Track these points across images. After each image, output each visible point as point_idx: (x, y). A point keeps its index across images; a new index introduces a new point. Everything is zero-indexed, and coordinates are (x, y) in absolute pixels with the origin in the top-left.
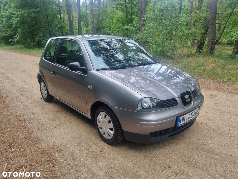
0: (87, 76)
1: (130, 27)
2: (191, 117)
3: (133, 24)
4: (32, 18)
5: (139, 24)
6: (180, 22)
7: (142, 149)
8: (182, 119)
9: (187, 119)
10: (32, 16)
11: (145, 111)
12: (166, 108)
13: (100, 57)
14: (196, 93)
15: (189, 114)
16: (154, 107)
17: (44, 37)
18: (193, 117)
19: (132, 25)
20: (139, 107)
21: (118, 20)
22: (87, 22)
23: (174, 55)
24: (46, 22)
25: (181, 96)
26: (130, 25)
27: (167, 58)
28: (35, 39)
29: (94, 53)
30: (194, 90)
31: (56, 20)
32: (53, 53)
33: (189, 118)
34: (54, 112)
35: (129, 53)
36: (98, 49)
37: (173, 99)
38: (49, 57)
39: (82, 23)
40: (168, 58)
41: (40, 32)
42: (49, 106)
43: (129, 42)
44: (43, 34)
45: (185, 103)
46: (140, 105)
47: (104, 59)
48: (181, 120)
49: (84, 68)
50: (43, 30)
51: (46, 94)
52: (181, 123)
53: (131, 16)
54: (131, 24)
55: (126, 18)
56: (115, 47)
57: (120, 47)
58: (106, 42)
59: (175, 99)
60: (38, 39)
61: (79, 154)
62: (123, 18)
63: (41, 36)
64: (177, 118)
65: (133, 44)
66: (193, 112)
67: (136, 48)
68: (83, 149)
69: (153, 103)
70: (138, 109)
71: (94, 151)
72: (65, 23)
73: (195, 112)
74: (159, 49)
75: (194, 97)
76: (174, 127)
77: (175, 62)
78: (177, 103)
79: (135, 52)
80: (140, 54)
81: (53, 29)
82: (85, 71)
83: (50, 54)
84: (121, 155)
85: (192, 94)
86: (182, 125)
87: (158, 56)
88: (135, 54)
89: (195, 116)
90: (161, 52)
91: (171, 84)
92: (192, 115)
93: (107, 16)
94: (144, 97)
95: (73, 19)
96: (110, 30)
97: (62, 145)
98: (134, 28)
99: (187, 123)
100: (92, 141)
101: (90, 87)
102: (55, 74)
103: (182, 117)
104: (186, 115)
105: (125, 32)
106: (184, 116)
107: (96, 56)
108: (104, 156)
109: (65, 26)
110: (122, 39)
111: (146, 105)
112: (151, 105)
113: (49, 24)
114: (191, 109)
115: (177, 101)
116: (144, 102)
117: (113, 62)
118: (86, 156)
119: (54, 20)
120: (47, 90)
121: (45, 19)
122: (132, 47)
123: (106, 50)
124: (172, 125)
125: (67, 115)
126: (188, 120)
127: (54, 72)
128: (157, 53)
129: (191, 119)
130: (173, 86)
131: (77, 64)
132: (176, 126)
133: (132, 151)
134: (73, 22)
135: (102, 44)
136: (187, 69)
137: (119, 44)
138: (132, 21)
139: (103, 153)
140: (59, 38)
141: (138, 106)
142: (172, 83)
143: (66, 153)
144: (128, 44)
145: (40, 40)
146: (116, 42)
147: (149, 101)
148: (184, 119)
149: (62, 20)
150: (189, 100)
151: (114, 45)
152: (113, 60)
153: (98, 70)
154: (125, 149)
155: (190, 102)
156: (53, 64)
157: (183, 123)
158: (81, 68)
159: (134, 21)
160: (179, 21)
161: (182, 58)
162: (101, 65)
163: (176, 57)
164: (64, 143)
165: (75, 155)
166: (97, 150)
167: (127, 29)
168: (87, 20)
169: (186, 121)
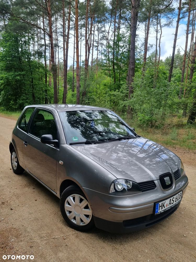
0: (59, 150)
1: (118, 93)
2: (172, 203)
3: (121, 90)
4: (17, 81)
5: (127, 91)
6: (170, 91)
7: (112, 239)
8: (161, 205)
9: (167, 205)
10: (17, 78)
11: (119, 194)
12: (143, 191)
13: (78, 130)
14: (178, 174)
15: (170, 199)
16: (129, 190)
17: (27, 100)
18: (175, 203)
19: (119, 91)
20: (112, 190)
21: (105, 85)
22: (73, 86)
23: (163, 125)
24: (30, 85)
25: (160, 178)
26: (117, 90)
27: (155, 128)
28: (17, 102)
29: (70, 125)
30: (177, 170)
31: (41, 83)
32: (28, 121)
33: (169, 204)
34: (21, 185)
35: (110, 125)
36: (78, 119)
37: (151, 182)
38: (24, 124)
39: (68, 86)
40: (157, 127)
41: (24, 95)
42: (18, 179)
43: (110, 114)
44: (26, 97)
45: (165, 186)
46: (112, 187)
47: (82, 132)
48: (160, 207)
49: (57, 141)
50: (26, 93)
51: (16, 166)
52: (160, 210)
53: (119, 82)
54: (119, 89)
55: (114, 84)
56: (96, 119)
57: (101, 118)
58: (87, 113)
59: (154, 182)
60: (21, 102)
61: (39, 241)
62: (111, 83)
63: (24, 99)
64: (156, 204)
65: (115, 116)
66: (175, 197)
67: (118, 120)
68: (44, 235)
69: (128, 185)
70: (110, 192)
71: (56, 237)
72: (51, 86)
73: (177, 197)
74: (147, 118)
75: (175, 180)
76: (152, 214)
77: (163, 133)
78: (156, 186)
79: (117, 124)
80: (121, 127)
81: (38, 92)
82: (58, 145)
83: (25, 122)
84: (87, 245)
85: (174, 176)
86: (162, 212)
87: (145, 126)
88: (116, 127)
89: (177, 201)
90: (149, 121)
91: (153, 163)
92: (173, 201)
93: (94, 81)
94: (117, 179)
95: (59, 83)
96: (96, 96)
97: (22, 227)
98: (122, 94)
99: (167, 209)
100: (56, 225)
101: (61, 162)
102: (27, 145)
103: (161, 203)
104: (166, 201)
105: (112, 97)
106: (164, 202)
107: (72, 127)
108: (66, 245)
109: (49, 90)
110: (104, 111)
111: (120, 187)
112: (126, 188)
113: (33, 87)
114: (172, 193)
115: (155, 184)
116: (118, 184)
117: (92, 133)
118: (46, 244)
119: (39, 83)
120: (18, 162)
121: (30, 82)
122: (113, 119)
123: (86, 120)
124: (150, 212)
125: (34, 190)
126: (168, 207)
127: (26, 142)
128: (144, 121)
129: (172, 205)
130: (155, 165)
131: (50, 136)
132: (155, 214)
133: (100, 240)
134: (58, 85)
135: (82, 115)
136: (176, 141)
137: (101, 115)
138: (120, 87)
139: (66, 241)
140: (36, 107)
141: (110, 188)
142: (155, 162)
143: (24, 239)
144: (109, 115)
145: (23, 103)
146: (98, 114)
147: (123, 182)
148: (164, 206)
149: (48, 83)
150: (170, 183)
151: (95, 116)
152: (92, 132)
153: (71, 144)
154: (92, 237)
155: (170, 186)
156: (25, 134)
157: (162, 210)
158: (54, 141)
159: (122, 87)
160: (168, 90)
161: (171, 128)
162: (74, 139)
163: (164, 128)
164: (24, 226)
165: (34, 242)
166: (59, 237)
167: (114, 94)
168: (73, 84)
169: (166, 208)
